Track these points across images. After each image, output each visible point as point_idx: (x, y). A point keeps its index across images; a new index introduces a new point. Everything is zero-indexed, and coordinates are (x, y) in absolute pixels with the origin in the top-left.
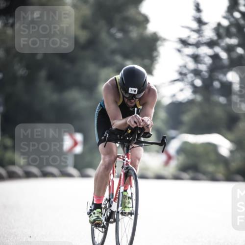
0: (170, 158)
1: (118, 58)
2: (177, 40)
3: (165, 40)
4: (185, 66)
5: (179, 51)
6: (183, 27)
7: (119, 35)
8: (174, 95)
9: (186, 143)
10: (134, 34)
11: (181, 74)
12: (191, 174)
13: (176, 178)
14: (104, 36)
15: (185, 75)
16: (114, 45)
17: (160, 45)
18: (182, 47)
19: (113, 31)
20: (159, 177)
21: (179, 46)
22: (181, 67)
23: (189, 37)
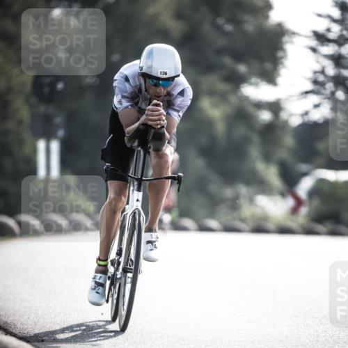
0: (299, 202)
1: (227, 61)
2: (312, 34)
3: (294, 33)
4: (323, 72)
5: (314, 50)
6: (320, 15)
7: (229, 27)
8: (306, 113)
9: (321, 181)
10: (250, 26)
11: (315, 82)
12: (329, 226)
13: (309, 232)
14: (207, 28)
15: (322, 84)
16: (221, 42)
17: (287, 42)
18: (318, 45)
19: (220, 21)
20: (284, 230)
21: (314, 43)
22: (315, 72)
23: (328, 30)
